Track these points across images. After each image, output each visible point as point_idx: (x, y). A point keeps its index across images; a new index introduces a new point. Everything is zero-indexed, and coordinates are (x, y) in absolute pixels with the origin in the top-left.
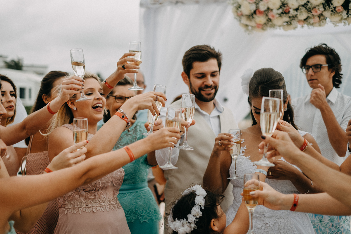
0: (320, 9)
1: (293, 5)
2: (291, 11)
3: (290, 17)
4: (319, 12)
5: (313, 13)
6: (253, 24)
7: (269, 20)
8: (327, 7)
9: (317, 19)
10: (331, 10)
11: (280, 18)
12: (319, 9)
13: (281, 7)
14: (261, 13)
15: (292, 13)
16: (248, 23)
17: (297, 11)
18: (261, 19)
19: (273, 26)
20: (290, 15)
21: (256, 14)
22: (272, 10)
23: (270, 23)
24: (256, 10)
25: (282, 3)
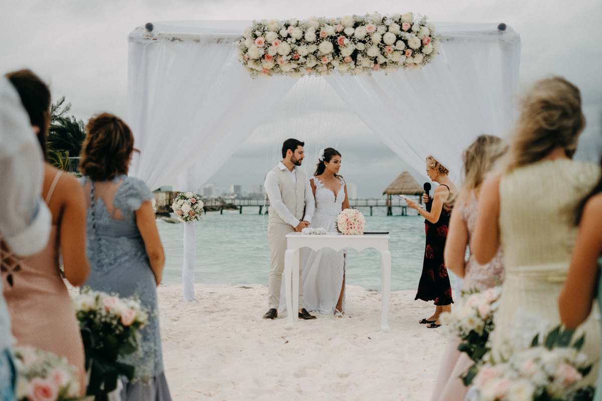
0: (330, 59)
1: (303, 52)
2: (301, 58)
3: (299, 64)
4: (328, 61)
5: (322, 62)
6: (259, 68)
7: (277, 66)
8: (336, 56)
9: (325, 67)
10: (339, 59)
11: (289, 64)
12: (328, 58)
13: (290, 54)
14: (269, 57)
15: (302, 60)
16: (254, 67)
17: (306, 59)
18: (268, 64)
19: (281, 71)
20: (299, 62)
21: (264, 59)
22: (281, 56)
23: (279, 69)
24: (265, 54)
25: (292, 50)
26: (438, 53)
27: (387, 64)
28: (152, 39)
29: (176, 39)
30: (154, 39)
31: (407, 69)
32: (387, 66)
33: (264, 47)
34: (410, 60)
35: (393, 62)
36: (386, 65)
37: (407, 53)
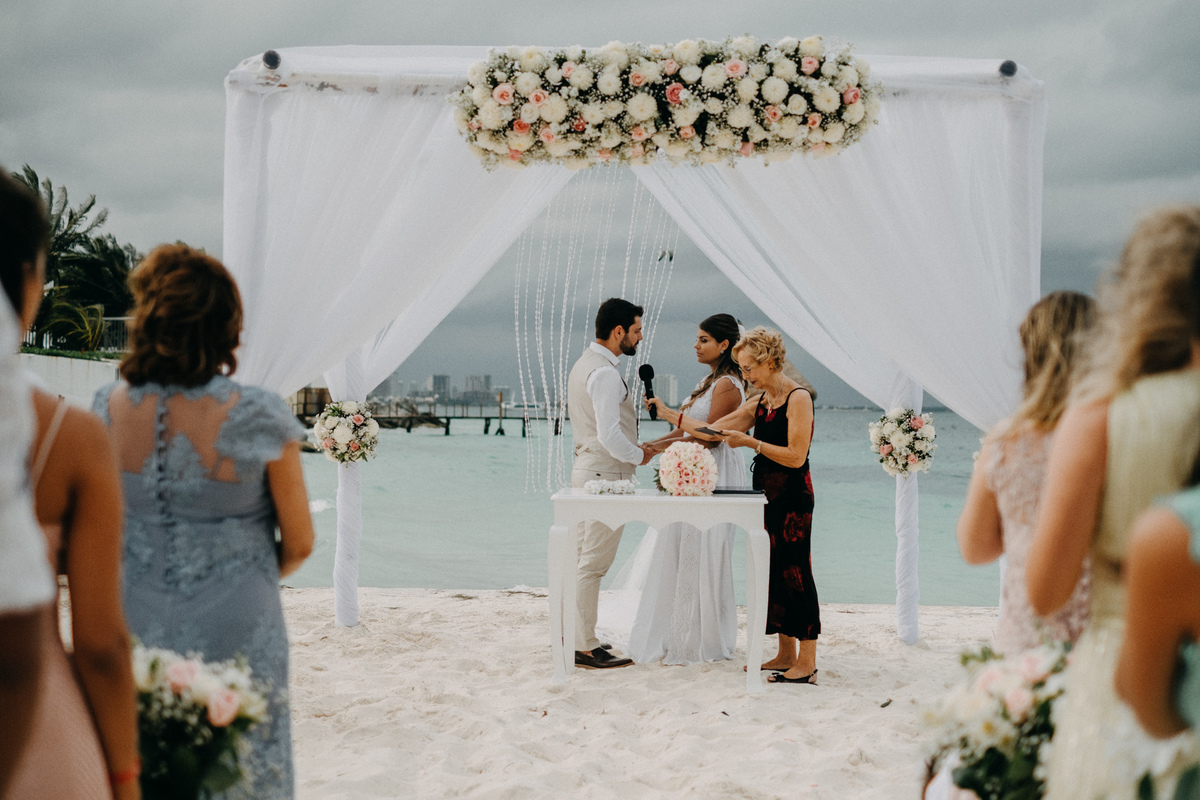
0: (649, 131)
1: (593, 116)
2: (589, 128)
3: (584, 142)
4: (645, 136)
5: (633, 137)
6: (502, 149)
7: (539, 144)
8: (664, 125)
9: (640, 148)
10: (670, 132)
11: (564, 140)
12: (646, 129)
13: (567, 119)
14: (522, 127)
15: (590, 132)
16: (491, 146)
17: (600, 130)
18: (521, 141)
19: (547, 156)
20: (586, 137)
21: (512, 129)
22: (548, 123)
23: (543, 151)
24: (514, 120)
25: (571, 111)
26: (875, 122)
27: (769, 143)
28: (278, 84)
29: (327, 86)
30: (281, 85)
31: (810, 154)
32: (769, 148)
33: (512, 105)
34: (817, 136)
35: (782, 139)
36: (767, 145)
37: (810, 121)
